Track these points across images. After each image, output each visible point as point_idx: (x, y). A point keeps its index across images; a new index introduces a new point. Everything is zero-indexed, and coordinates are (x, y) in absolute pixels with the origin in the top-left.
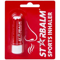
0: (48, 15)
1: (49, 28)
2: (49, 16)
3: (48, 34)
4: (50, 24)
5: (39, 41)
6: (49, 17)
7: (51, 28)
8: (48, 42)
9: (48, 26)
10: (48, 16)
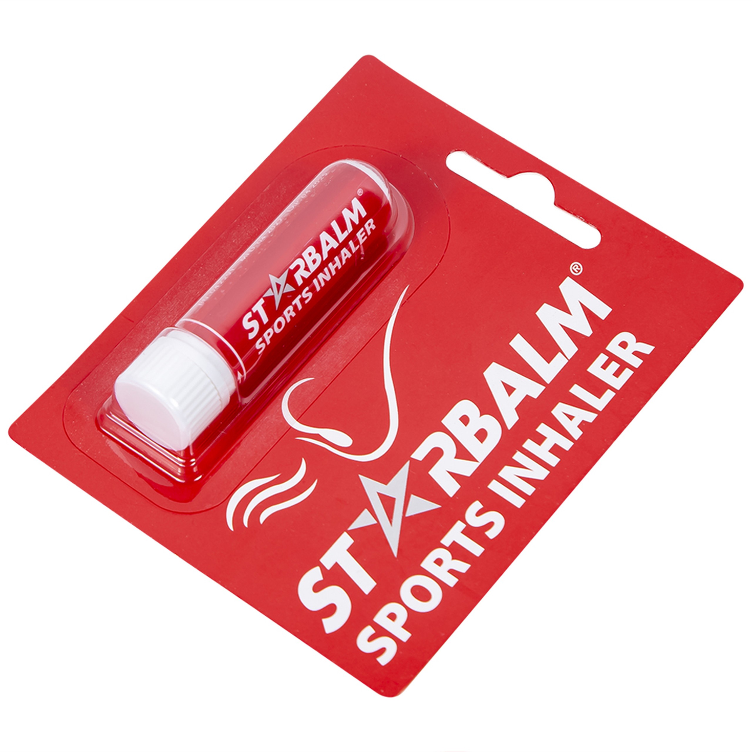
0: (613, 347)
1: (540, 439)
2: (612, 358)
3: (495, 486)
4: (571, 417)
5: (385, 481)
6: (604, 366)
7: (556, 450)
8: (446, 541)
9: (543, 429)
10: (602, 358)
